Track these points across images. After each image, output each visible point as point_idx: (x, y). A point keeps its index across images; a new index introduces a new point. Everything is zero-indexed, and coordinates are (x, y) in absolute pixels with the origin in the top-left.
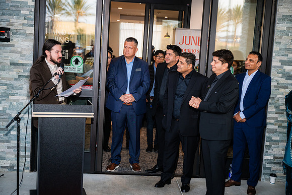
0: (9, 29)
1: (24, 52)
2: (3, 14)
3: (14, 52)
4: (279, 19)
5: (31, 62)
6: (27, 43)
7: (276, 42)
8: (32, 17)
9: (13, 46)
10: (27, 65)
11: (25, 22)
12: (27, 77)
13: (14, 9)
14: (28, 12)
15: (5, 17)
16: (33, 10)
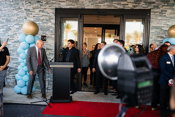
0: (46, 36)
1: (51, 45)
2: (43, 31)
3: (48, 45)
4: (151, 28)
5: (54, 48)
6: (52, 41)
7: (150, 38)
8: (54, 31)
9: (47, 42)
10: (52, 49)
11: (52, 33)
12: (52, 54)
13: (47, 29)
14: (53, 29)
15: (44, 32)
16: (54, 29)
